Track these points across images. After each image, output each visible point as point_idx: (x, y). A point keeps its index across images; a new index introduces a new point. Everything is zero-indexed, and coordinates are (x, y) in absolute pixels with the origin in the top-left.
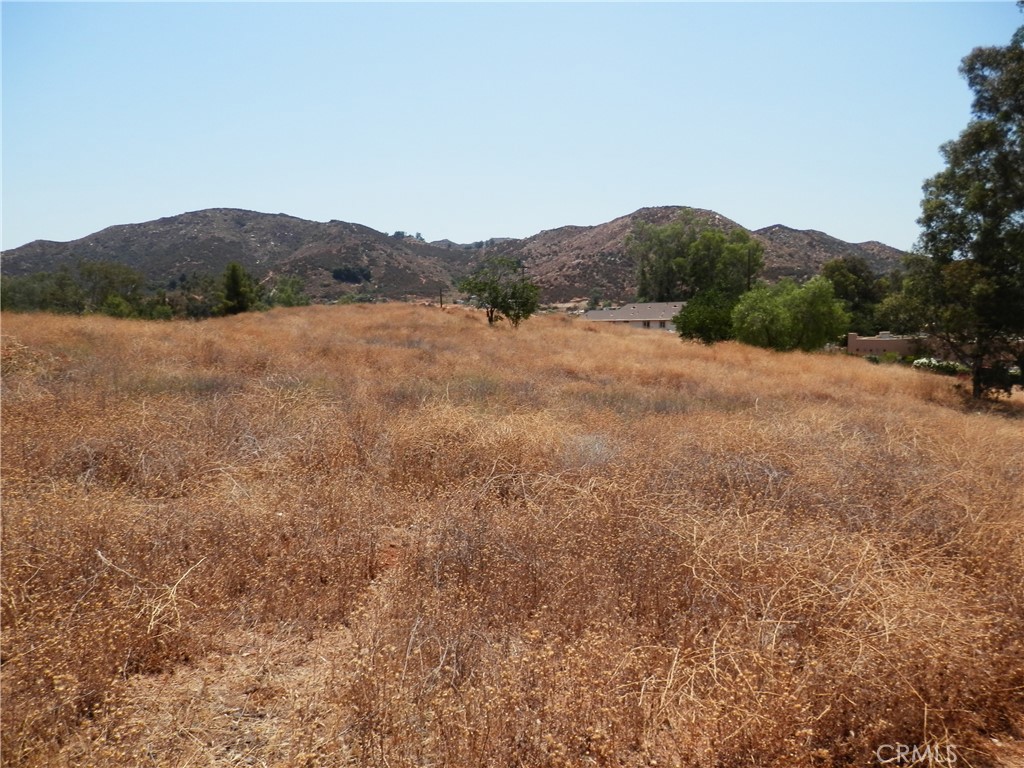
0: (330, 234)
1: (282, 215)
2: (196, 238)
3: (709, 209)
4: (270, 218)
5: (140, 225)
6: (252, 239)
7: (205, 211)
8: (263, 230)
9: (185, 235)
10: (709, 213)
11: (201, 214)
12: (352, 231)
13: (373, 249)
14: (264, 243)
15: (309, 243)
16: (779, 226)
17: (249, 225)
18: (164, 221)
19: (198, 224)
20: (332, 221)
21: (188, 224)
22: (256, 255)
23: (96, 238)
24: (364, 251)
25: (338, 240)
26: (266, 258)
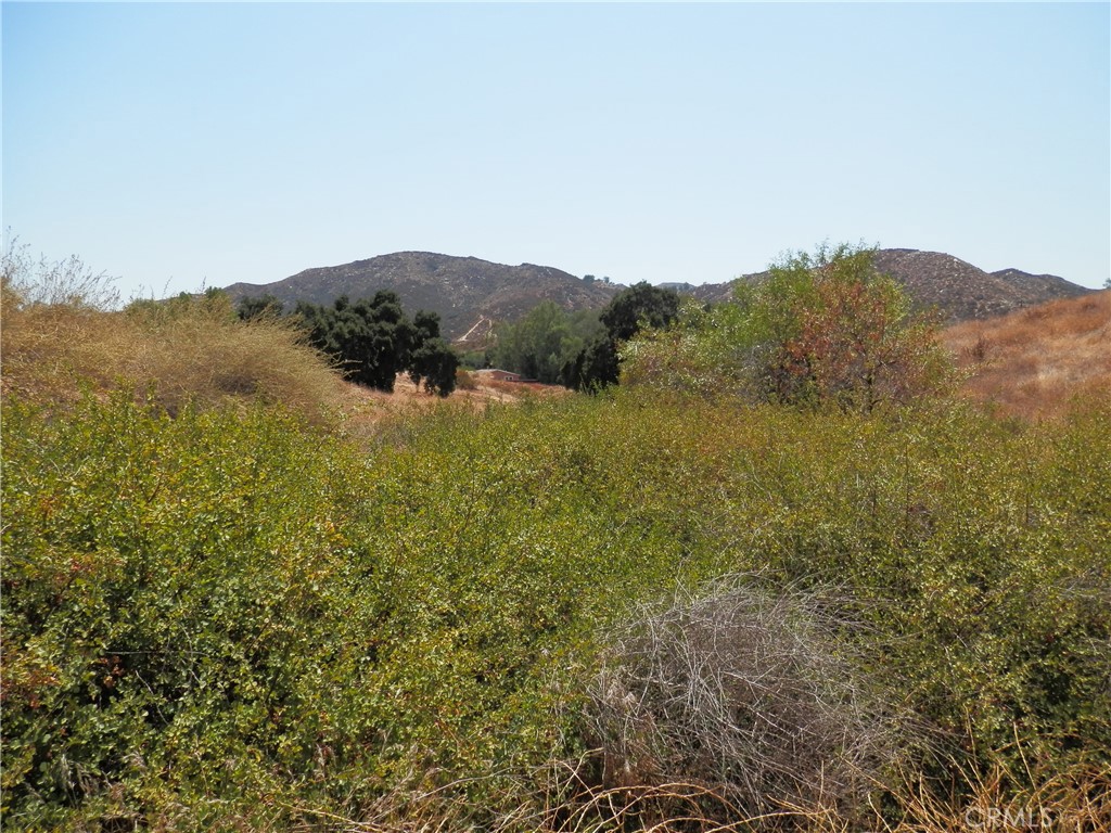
0: (523, 278)
1: (471, 258)
2: (391, 280)
3: (943, 252)
4: (461, 261)
5: (335, 268)
6: (446, 282)
7: (397, 254)
8: (455, 273)
9: (380, 278)
10: (944, 256)
11: (394, 258)
12: (547, 275)
13: (576, 293)
14: (456, 286)
15: (503, 287)
16: (1013, 270)
17: (441, 268)
18: (358, 264)
19: (392, 267)
20: (524, 264)
21: (382, 267)
22: (451, 298)
23: (294, 280)
24: (568, 295)
25: (533, 283)
26: (462, 302)
